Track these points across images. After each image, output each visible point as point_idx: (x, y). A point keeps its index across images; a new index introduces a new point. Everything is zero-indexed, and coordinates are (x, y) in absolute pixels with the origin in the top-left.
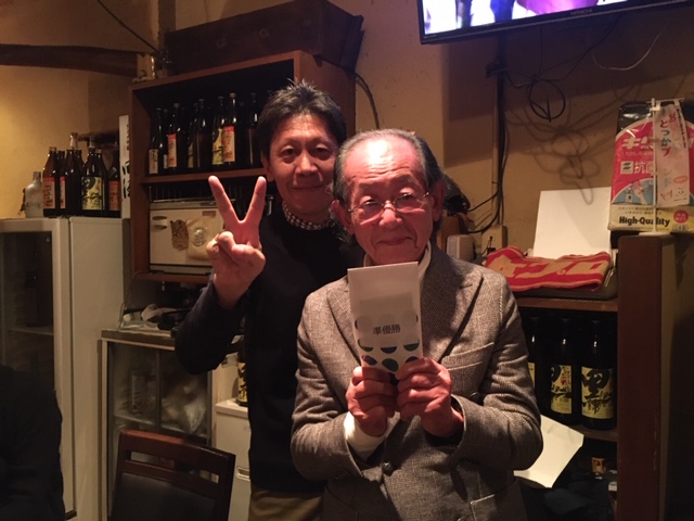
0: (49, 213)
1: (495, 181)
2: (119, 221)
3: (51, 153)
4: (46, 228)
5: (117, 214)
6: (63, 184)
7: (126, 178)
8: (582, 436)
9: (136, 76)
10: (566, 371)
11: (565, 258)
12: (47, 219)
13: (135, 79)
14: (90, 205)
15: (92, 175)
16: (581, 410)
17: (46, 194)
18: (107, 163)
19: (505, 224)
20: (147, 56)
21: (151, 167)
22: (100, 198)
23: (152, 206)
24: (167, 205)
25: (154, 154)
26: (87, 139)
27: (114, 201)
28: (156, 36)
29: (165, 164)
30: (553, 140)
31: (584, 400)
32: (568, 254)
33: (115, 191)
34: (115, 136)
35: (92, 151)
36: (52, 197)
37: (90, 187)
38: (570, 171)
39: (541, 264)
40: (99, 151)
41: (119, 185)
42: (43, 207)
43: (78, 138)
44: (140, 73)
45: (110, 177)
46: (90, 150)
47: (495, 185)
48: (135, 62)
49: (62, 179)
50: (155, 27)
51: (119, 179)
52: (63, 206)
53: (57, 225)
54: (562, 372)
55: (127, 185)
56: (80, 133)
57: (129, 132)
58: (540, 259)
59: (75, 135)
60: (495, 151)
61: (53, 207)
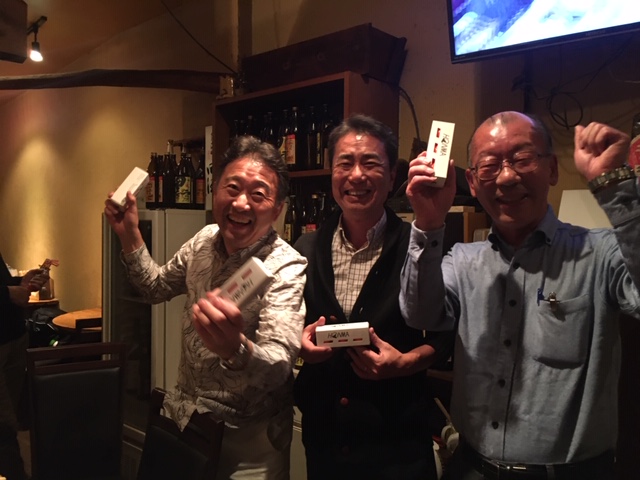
0: (150, 206)
2: (203, 212)
3: (152, 157)
4: (147, 218)
5: (202, 207)
6: (161, 182)
7: (209, 177)
9: (218, 93)
12: (148, 211)
13: (218, 97)
14: (181, 199)
15: (184, 175)
17: (149, 191)
18: (195, 164)
20: (228, 77)
22: (189, 193)
26: (180, 145)
27: (201, 196)
28: (236, 59)
33: (201, 188)
34: (202, 143)
35: (184, 155)
36: (153, 193)
37: (182, 185)
40: (189, 155)
41: (204, 183)
42: (145, 201)
43: (174, 144)
44: (222, 92)
45: (198, 176)
46: (182, 154)
48: (219, 83)
49: (160, 178)
50: (235, 52)
51: (204, 178)
52: (161, 200)
53: (156, 216)
55: (210, 183)
56: (176, 139)
57: (213, 139)
59: (171, 142)
61: (153, 201)
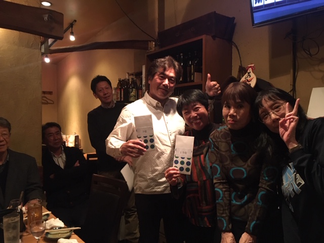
1: (292, 84)
3: (119, 80)
6: (122, 91)
7: (144, 88)
9: (148, 50)
13: (148, 51)
14: (132, 99)
15: (132, 88)
17: (117, 96)
18: (138, 83)
20: (152, 42)
22: (135, 96)
26: (133, 75)
28: (157, 34)
33: (141, 94)
34: (141, 73)
35: (132, 79)
36: (119, 96)
37: (131, 93)
40: (135, 79)
41: (142, 91)
42: (116, 100)
43: (129, 75)
45: (139, 89)
47: (292, 86)
48: (148, 45)
49: (122, 89)
50: (157, 30)
51: (142, 89)
52: (122, 100)
56: (130, 73)
59: (128, 73)
60: (292, 71)
61: (119, 100)
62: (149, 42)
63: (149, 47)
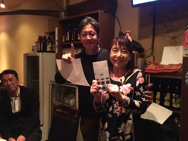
0: (38, 52)
1: (152, 44)
2: (55, 54)
3: (39, 37)
4: (38, 55)
5: (54, 52)
7: (57, 43)
8: (172, 112)
10: (168, 94)
11: (170, 65)
12: (38, 53)
13: (60, 18)
14: (48, 50)
15: (49, 42)
16: (172, 105)
17: (38, 47)
18: (52, 39)
19: (154, 56)
20: (63, 12)
21: (63, 40)
22: (51, 48)
23: (63, 50)
24: (66, 50)
25: (64, 37)
26: (48, 33)
27: (54, 49)
28: (65, 7)
29: (66, 39)
30: (168, 33)
31: (173, 102)
32: (171, 64)
33: (54, 46)
34: (54, 33)
36: (39, 48)
37: (48, 45)
38: (172, 41)
39: (163, 66)
40: (51, 36)
42: (37, 50)
43: (46, 33)
45: (53, 43)
46: (48, 36)
47: (152, 45)
48: (60, 14)
49: (42, 43)
50: (65, 5)
51: (55, 43)
52: (42, 50)
53: (40, 54)
54: (167, 95)
55: (57, 45)
57: (58, 31)
58: (163, 65)
59: (45, 32)
60: (152, 36)
61: (39, 50)
62: (61, 12)
63: (61, 15)
